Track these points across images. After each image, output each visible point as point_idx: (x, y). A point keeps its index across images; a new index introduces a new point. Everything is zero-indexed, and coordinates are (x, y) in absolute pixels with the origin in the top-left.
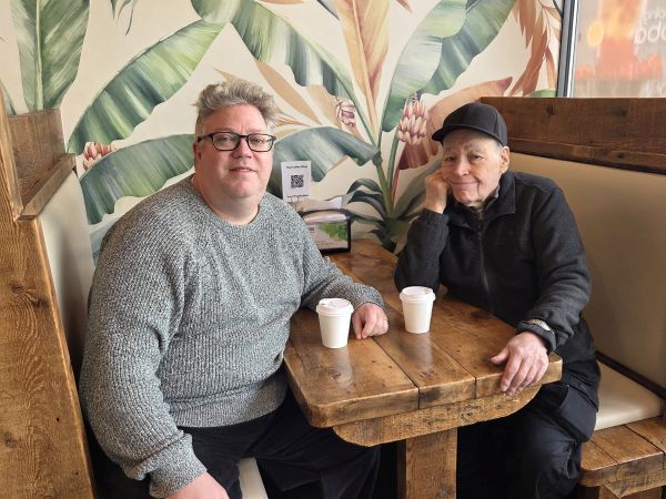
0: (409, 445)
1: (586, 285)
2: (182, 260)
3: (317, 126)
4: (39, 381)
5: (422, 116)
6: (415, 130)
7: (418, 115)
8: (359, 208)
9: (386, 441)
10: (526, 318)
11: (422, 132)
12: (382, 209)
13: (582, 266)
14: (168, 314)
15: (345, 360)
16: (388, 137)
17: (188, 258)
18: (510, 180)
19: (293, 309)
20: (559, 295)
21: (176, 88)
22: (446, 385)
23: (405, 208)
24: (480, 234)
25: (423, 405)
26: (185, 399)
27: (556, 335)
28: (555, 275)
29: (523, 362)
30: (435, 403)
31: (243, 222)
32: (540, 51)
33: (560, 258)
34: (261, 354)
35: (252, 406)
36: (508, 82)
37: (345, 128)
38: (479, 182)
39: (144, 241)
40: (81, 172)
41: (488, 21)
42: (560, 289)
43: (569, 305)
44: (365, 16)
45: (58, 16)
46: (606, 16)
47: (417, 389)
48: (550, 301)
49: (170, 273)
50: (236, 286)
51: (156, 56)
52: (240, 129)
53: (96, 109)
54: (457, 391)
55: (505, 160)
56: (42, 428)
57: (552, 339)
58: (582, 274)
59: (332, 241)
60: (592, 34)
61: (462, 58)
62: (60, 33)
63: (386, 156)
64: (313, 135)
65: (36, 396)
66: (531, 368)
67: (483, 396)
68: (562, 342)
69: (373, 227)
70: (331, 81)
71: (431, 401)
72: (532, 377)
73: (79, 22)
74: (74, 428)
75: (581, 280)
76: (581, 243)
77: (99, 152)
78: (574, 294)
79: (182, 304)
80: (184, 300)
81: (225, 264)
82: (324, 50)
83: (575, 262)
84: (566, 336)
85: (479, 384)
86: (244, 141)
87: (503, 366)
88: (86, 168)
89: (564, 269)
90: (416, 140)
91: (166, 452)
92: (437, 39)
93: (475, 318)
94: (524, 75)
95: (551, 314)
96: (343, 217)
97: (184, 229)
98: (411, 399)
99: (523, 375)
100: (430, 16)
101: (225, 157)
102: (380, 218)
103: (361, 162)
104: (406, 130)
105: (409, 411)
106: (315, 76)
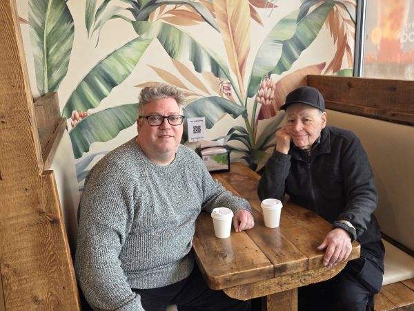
0: (269, 298)
1: (375, 198)
2: (132, 190)
3: (208, 96)
4: (53, 266)
5: (272, 87)
6: (268, 96)
7: (269, 87)
8: (234, 143)
9: (255, 297)
10: (338, 219)
11: (271, 97)
12: (249, 144)
13: (372, 186)
14: (125, 222)
15: (229, 246)
16: (251, 101)
17: (135, 189)
18: (327, 132)
19: (197, 214)
20: (358, 204)
21: (125, 77)
22: (291, 262)
23: (262, 142)
24: (309, 164)
25: (277, 275)
26: (135, 272)
27: (357, 230)
28: (355, 192)
29: (336, 248)
30: (284, 274)
31: (166, 164)
32: (343, 46)
33: (358, 181)
34: (179, 242)
35: (174, 274)
36: (324, 65)
37: (225, 97)
38: (309, 134)
39: (110, 179)
40: (70, 128)
41: (310, 29)
42: (358, 200)
43: (365, 211)
44: (236, 30)
45: (57, 39)
46: (383, 25)
47: (273, 266)
48: (352, 208)
49: (126, 198)
50: (163, 203)
51: (114, 59)
52: (163, 112)
53: (79, 91)
54: (297, 266)
55: (324, 120)
56: (55, 293)
57: (355, 234)
58: (372, 191)
59: (219, 165)
60: (375, 36)
61: (295, 52)
62: (58, 48)
63: (250, 112)
64: (206, 102)
65: (52, 274)
66: (342, 251)
67: (313, 269)
68: (360, 234)
69: (243, 155)
70: (216, 69)
71: (281, 273)
72: (342, 257)
73: (69, 41)
74: (72, 293)
75: (372, 195)
76: (371, 170)
77: (81, 116)
78: (368, 204)
79: (133, 216)
80: (134, 213)
81: (157, 190)
82: (213, 51)
83: (368, 184)
84: (363, 230)
85: (310, 261)
86: (166, 120)
87: (325, 251)
88: (73, 126)
89: (361, 188)
90: (268, 102)
91: (126, 307)
92: (280, 42)
93: (307, 217)
94: (333, 61)
95: (353, 217)
96: (225, 151)
97: (133, 170)
98: (269, 271)
99: (337, 256)
100: (275, 28)
101: (155, 129)
102: (247, 149)
103: (235, 116)
104: (262, 96)
105: (268, 278)
106: (207, 67)
